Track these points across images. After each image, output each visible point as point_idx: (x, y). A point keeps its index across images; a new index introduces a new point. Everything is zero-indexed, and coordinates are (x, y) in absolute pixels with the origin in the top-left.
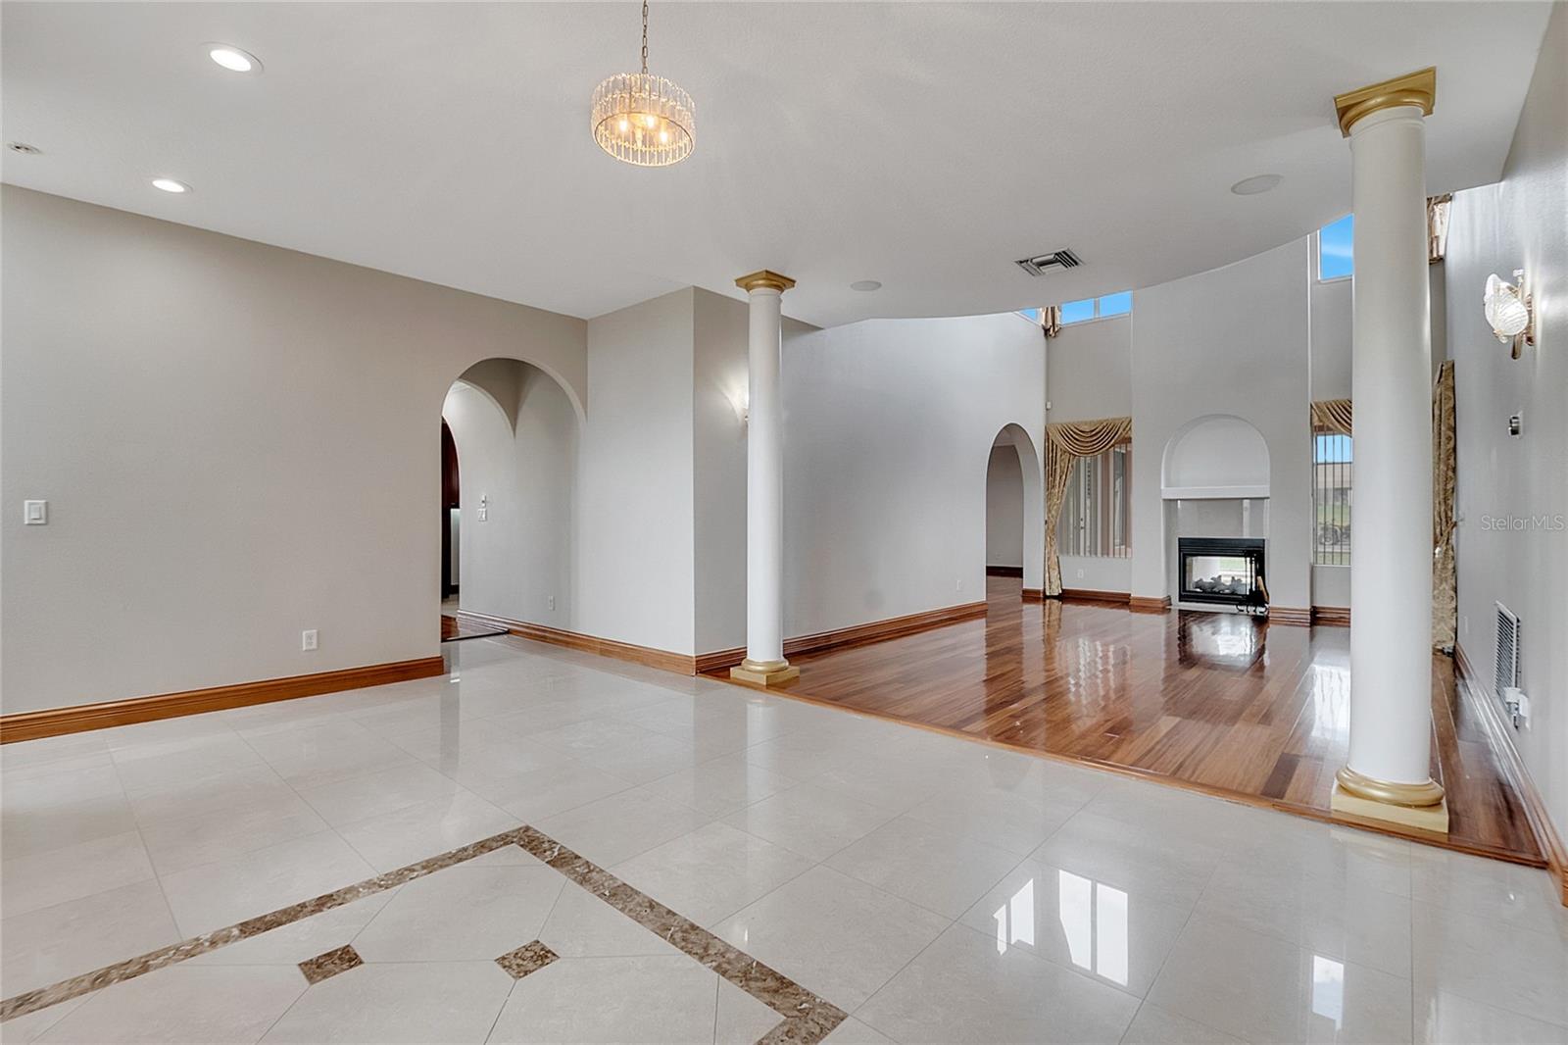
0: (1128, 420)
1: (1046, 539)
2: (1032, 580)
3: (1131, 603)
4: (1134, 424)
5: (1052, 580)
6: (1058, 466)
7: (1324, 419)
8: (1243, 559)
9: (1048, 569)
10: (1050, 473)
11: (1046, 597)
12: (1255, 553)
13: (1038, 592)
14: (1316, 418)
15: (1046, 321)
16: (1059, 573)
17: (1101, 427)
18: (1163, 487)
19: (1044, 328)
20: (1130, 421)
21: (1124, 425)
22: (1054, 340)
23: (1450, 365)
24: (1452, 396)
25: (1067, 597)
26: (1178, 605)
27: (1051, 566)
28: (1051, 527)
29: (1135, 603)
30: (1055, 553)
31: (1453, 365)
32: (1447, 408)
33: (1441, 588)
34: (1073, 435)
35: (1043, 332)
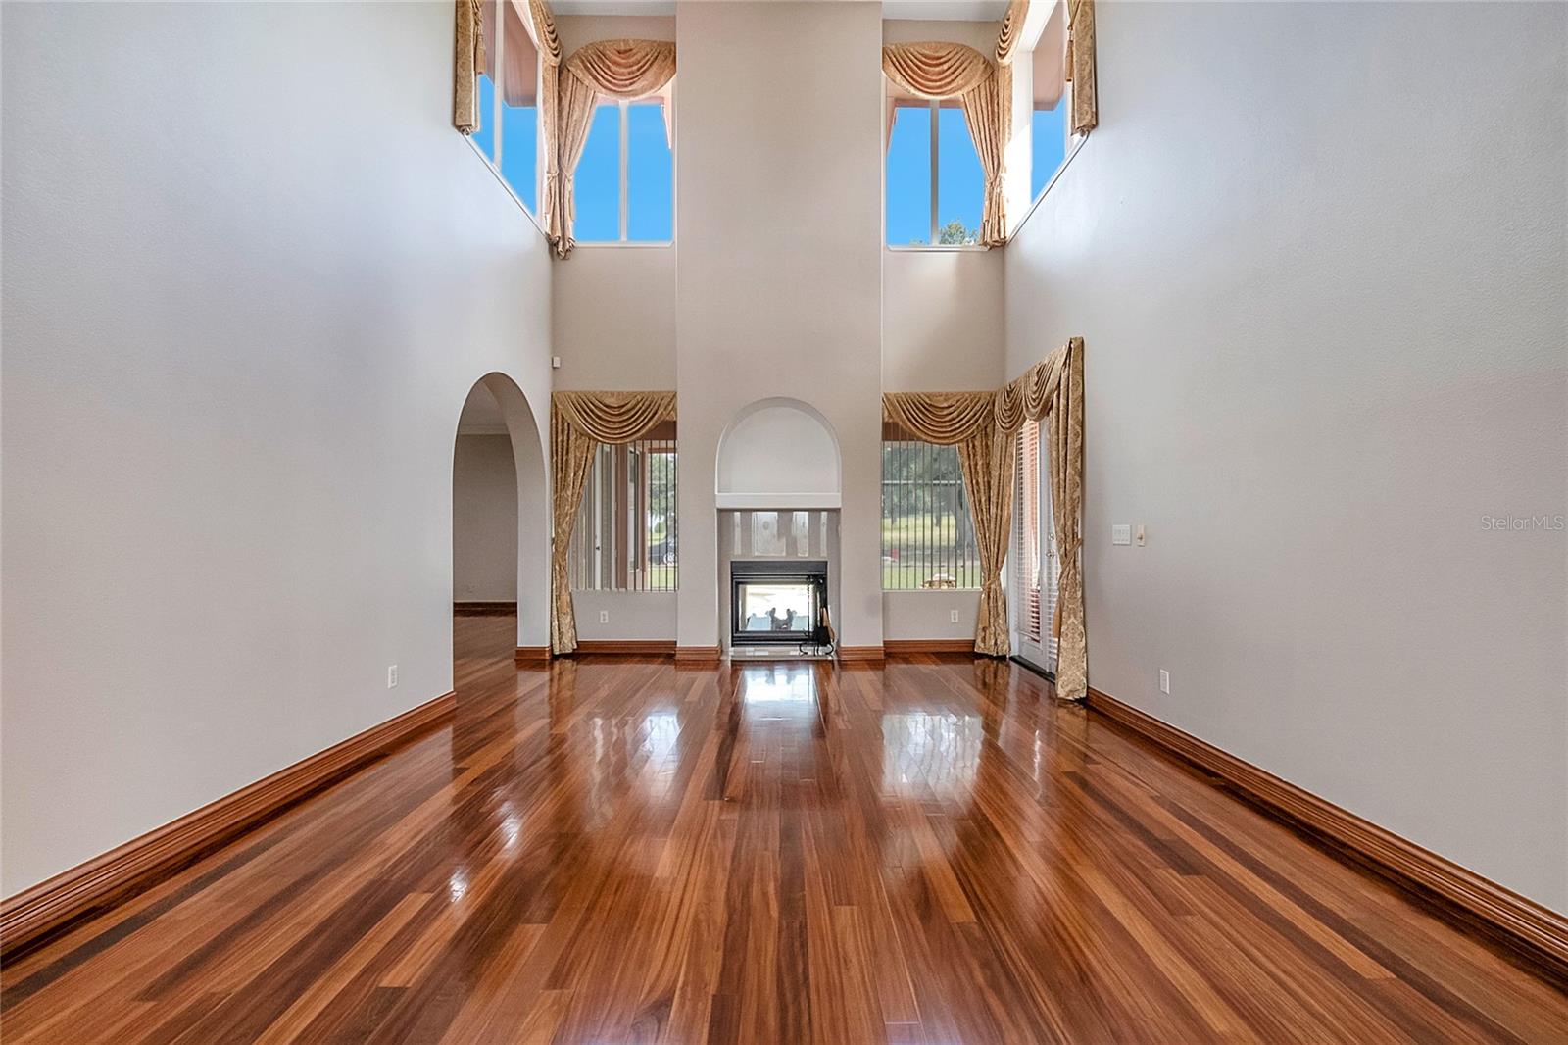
0: (671, 395)
1: (553, 569)
2: (534, 630)
3: (678, 657)
4: (680, 402)
5: (564, 629)
6: (572, 456)
7: (894, 415)
8: (805, 587)
9: (557, 612)
10: (560, 467)
11: (554, 657)
12: (818, 577)
13: (541, 651)
14: (886, 413)
15: (552, 228)
16: (573, 618)
17: (633, 402)
18: (717, 493)
19: (548, 238)
20: (675, 396)
21: (665, 402)
22: (562, 263)
23: (1079, 342)
24: (1081, 382)
25: (586, 653)
26: (732, 652)
27: (562, 605)
28: (561, 549)
29: (682, 657)
30: (567, 587)
31: (1083, 342)
32: (1075, 397)
33: (1069, 622)
34: (594, 409)
35: (545, 246)
